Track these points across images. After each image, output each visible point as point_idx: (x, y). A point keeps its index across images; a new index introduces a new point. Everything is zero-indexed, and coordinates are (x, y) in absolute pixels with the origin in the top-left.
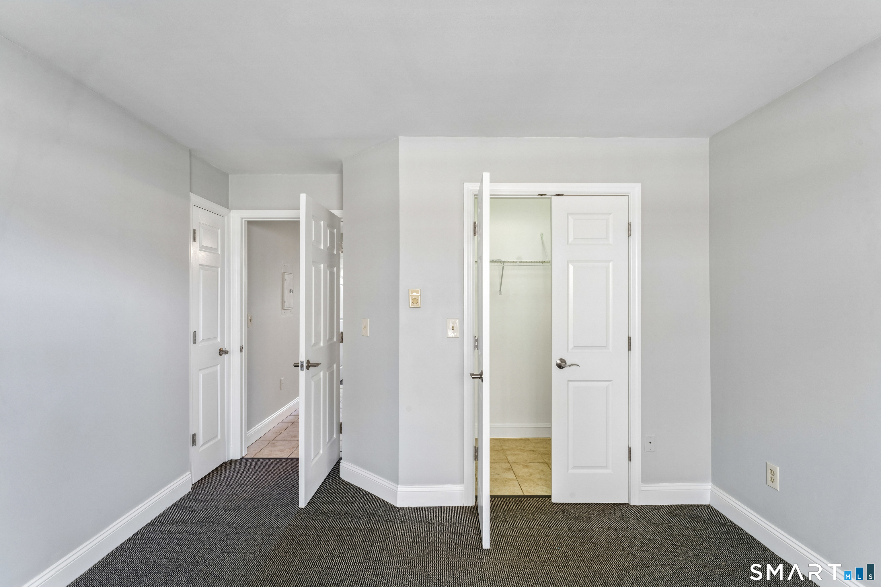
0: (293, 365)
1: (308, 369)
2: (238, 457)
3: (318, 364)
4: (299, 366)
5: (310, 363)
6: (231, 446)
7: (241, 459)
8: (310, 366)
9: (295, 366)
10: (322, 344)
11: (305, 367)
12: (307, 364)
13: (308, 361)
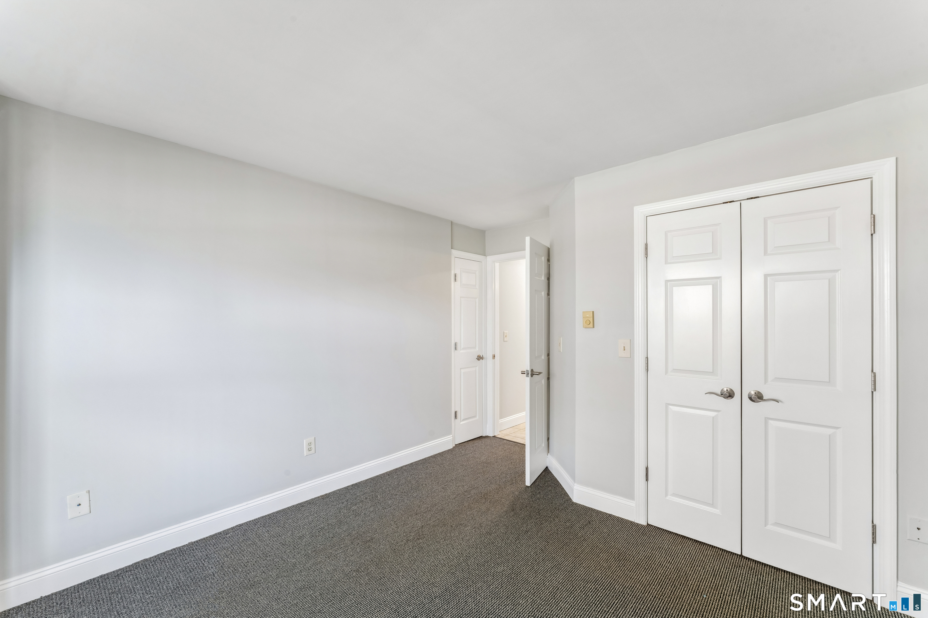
0: (521, 372)
1: (532, 376)
2: (491, 435)
3: (540, 373)
4: (525, 373)
5: (534, 372)
6: (488, 426)
7: (493, 436)
8: (534, 374)
9: (522, 373)
10: (543, 358)
11: (529, 375)
12: (531, 372)
13: (532, 370)
